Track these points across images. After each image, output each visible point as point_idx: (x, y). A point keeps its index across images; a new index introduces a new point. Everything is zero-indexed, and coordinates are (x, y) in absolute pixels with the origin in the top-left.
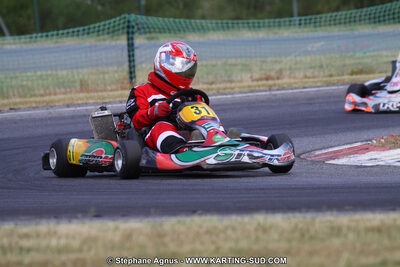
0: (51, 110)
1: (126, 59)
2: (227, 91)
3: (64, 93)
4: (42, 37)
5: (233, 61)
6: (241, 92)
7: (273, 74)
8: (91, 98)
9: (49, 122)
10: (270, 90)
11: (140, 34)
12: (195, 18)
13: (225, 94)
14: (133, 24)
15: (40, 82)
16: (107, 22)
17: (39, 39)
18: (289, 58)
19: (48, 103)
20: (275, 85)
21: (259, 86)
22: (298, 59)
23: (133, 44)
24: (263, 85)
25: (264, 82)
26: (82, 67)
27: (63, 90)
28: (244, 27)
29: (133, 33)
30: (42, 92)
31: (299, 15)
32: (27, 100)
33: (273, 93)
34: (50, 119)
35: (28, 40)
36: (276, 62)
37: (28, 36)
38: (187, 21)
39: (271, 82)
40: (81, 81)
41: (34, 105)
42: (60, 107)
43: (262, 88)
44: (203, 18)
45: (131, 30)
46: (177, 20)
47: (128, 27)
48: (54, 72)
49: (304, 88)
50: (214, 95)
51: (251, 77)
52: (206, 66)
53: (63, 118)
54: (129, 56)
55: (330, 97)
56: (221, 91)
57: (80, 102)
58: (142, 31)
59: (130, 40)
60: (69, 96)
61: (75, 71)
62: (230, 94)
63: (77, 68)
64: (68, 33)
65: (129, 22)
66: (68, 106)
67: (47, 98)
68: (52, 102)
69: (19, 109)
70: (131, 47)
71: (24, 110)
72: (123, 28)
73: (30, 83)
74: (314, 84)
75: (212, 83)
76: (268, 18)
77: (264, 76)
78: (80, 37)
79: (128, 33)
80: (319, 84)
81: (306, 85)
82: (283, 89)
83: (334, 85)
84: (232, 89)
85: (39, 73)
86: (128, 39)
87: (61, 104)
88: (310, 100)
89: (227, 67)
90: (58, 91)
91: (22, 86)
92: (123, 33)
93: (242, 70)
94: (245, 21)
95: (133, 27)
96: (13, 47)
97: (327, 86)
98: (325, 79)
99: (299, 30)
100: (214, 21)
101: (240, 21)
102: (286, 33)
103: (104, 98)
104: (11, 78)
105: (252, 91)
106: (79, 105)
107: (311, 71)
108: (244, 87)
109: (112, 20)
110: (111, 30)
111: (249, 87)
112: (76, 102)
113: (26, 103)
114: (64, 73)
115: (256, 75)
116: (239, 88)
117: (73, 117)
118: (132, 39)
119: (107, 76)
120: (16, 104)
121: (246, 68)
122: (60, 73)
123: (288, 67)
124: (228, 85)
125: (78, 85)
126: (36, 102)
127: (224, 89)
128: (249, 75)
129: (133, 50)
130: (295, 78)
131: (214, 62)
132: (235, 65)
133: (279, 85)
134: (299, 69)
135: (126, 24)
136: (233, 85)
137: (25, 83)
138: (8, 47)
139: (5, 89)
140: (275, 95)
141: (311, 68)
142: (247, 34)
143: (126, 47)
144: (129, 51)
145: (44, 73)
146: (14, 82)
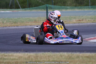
0: (26, 27)
1: (46, 15)
2: (69, 23)
3: (30, 23)
4: (27, 9)
5: (72, 16)
6: (72, 24)
7: (81, 20)
8: (36, 24)
9: (25, 30)
10: (79, 23)
11: (50, 9)
12: (65, 6)
13: (68, 24)
14: (48, 7)
15: (25, 20)
16: (42, 6)
17: (27, 10)
18: (85, 16)
19: (26, 25)
20: (80, 22)
21: (76, 22)
22: (87, 16)
23: (48, 12)
24: (77, 22)
25: (78, 22)
26: (35, 17)
27: (31, 22)
28: (77, 8)
29: (48, 9)
30: (26, 22)
31: (91, 6)
32: (21, 24)
33: (80, 24)
34: (25, 29)
35: (24, 10)
36: (82, 17)
37: (24, 9)
38: (63, 7)
39: (79, 22)
40: (35, 20)
41: (22, 25)
42: (28, 26)
43: (77, 23)
44: (68, 6)
45: (47, 8)
46: (58, 6)
47: (47, 7)
48: (29, 18)
49: (87, 23)
50: (65, 24)
51: (76, 20)
52: (65, 17)
53: (28, 29)
54: (47, 14)
55: (93, 26)
56: (67, 23)
57: (33, 25)
58: (50, 8)
59: (47, 11)
60: (31, 23)
61: (34, 18)
62: (69, 24)
63: (34, 17)
64: (32, 8)
65: (47, 6)
66: (30, 26)
67: (26, 24)
68: (27, 25)
69: (19, 26)
70: (47, 12)
71: (20, 26)
72: (45, 8)
73: (23, 20)
74: (90, 23)
75: (66, 21)
76: (83, 6)
77: (79, 20)
78: (35, 10)
79: (47, 9)
80: (91, 22)
81: (88, 23)
82: (82, 23)
83: (94, 23)
84: (70, 23)
85: (25, 18)
86: (47, 10)
87: (29, 25)
88: (88, 26)
89: (70, 18)
90: (29, 22)
91: (21, 21)
92: (45, 9)
93: (74, 18)
94: (77, 7)
95: (48, 8)
96: (20, 11)
97: (93, 23)
98: (92, 21)
99: (89, 9)
100: (70, 7)
101: (76, 7)
102: (86, 10)
103: (39, 24)
104: (19, 19)
105: (75, 24)
106: (33, 26)
107: (90, 19)
108: (73, 23)
109: (43, 6)
110: (43, 8)
111: (74, 22)
112: (32, 25)
113: (21, 25)
114: (31, 18)
115: (77, 20)
116: (72, 23)
117: (31, 28)
118: (48, 10)
119: (41, 19)
120: (18, 25)
121: (75, 18)
122: (30, 18)
123: (85, 18)
124: (69, 22)
125: (34, 21)
126: (23, 25)
127: (68, 23)
128: (75, 20)
129: (48, 13)
130: (86, 21)
131: (67, 17)
132: (72, 17)
133: (81, 22)
134: (88, 19)
135: (46, 7)
136: (71, 22)
137: (22, 20)
138: (19, 11)
139: (17, 21)
140: (80, 25)
141: (90, 18)
142: (77, 10)
143: (46, 12)
144: (47, 13)
145: (26, 18)
146: (19, 20)
